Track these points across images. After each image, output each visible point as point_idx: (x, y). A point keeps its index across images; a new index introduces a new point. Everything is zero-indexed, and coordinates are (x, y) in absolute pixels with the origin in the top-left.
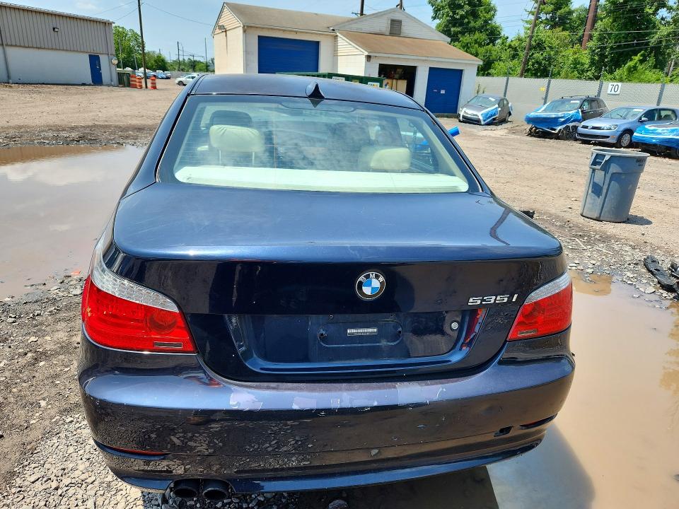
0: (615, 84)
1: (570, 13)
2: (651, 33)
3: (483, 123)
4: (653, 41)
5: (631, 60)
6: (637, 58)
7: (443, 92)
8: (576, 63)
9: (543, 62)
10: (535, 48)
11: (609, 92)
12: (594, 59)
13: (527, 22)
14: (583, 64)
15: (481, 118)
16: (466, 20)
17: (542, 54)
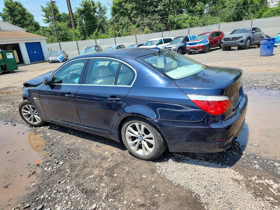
0: (100, 40)
1: (60, 15)
2: (96, 22)
3: (61, 62)
4: (98, 24)
5: (95, 31)
6: (97, 30)
7: (35, 52)
8: (76, 34)
9: (64, 35)
10: (58, 30)
11: (99, 43)
12: (81, 32)
13: (44, 20)
14: (78, 34)
15: (59, 60)
16: (21, 21)
17: (62, 32)
